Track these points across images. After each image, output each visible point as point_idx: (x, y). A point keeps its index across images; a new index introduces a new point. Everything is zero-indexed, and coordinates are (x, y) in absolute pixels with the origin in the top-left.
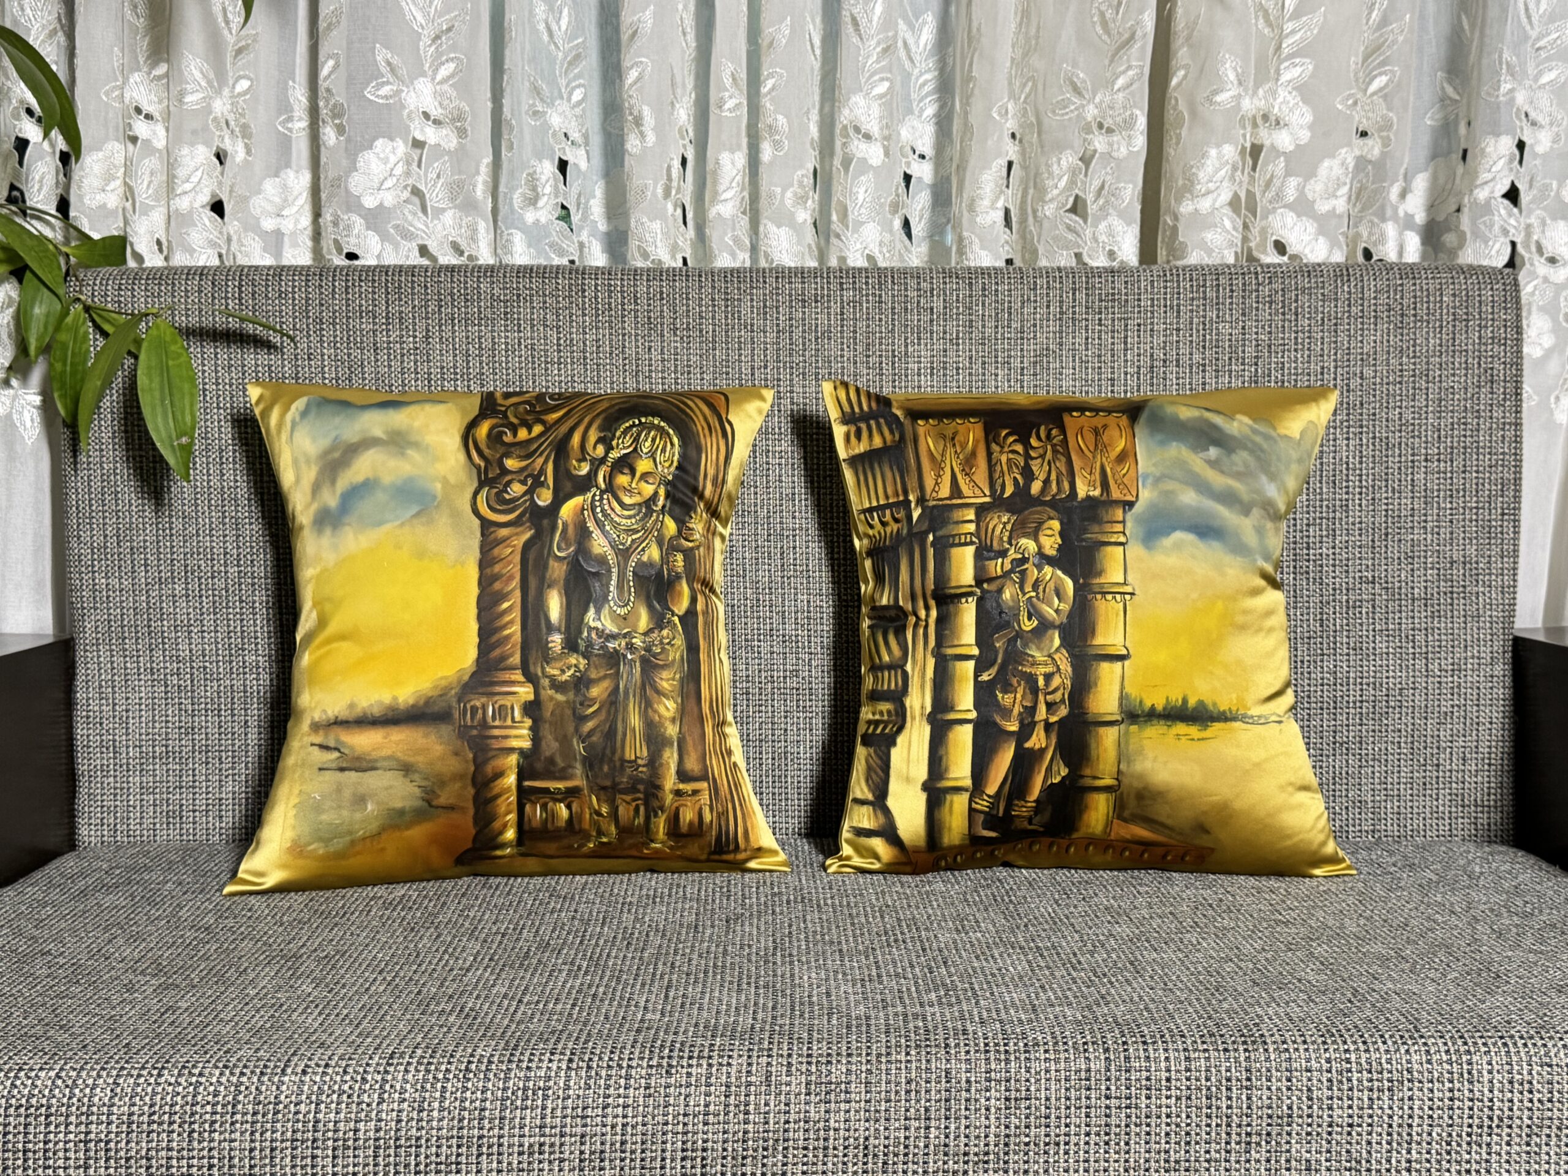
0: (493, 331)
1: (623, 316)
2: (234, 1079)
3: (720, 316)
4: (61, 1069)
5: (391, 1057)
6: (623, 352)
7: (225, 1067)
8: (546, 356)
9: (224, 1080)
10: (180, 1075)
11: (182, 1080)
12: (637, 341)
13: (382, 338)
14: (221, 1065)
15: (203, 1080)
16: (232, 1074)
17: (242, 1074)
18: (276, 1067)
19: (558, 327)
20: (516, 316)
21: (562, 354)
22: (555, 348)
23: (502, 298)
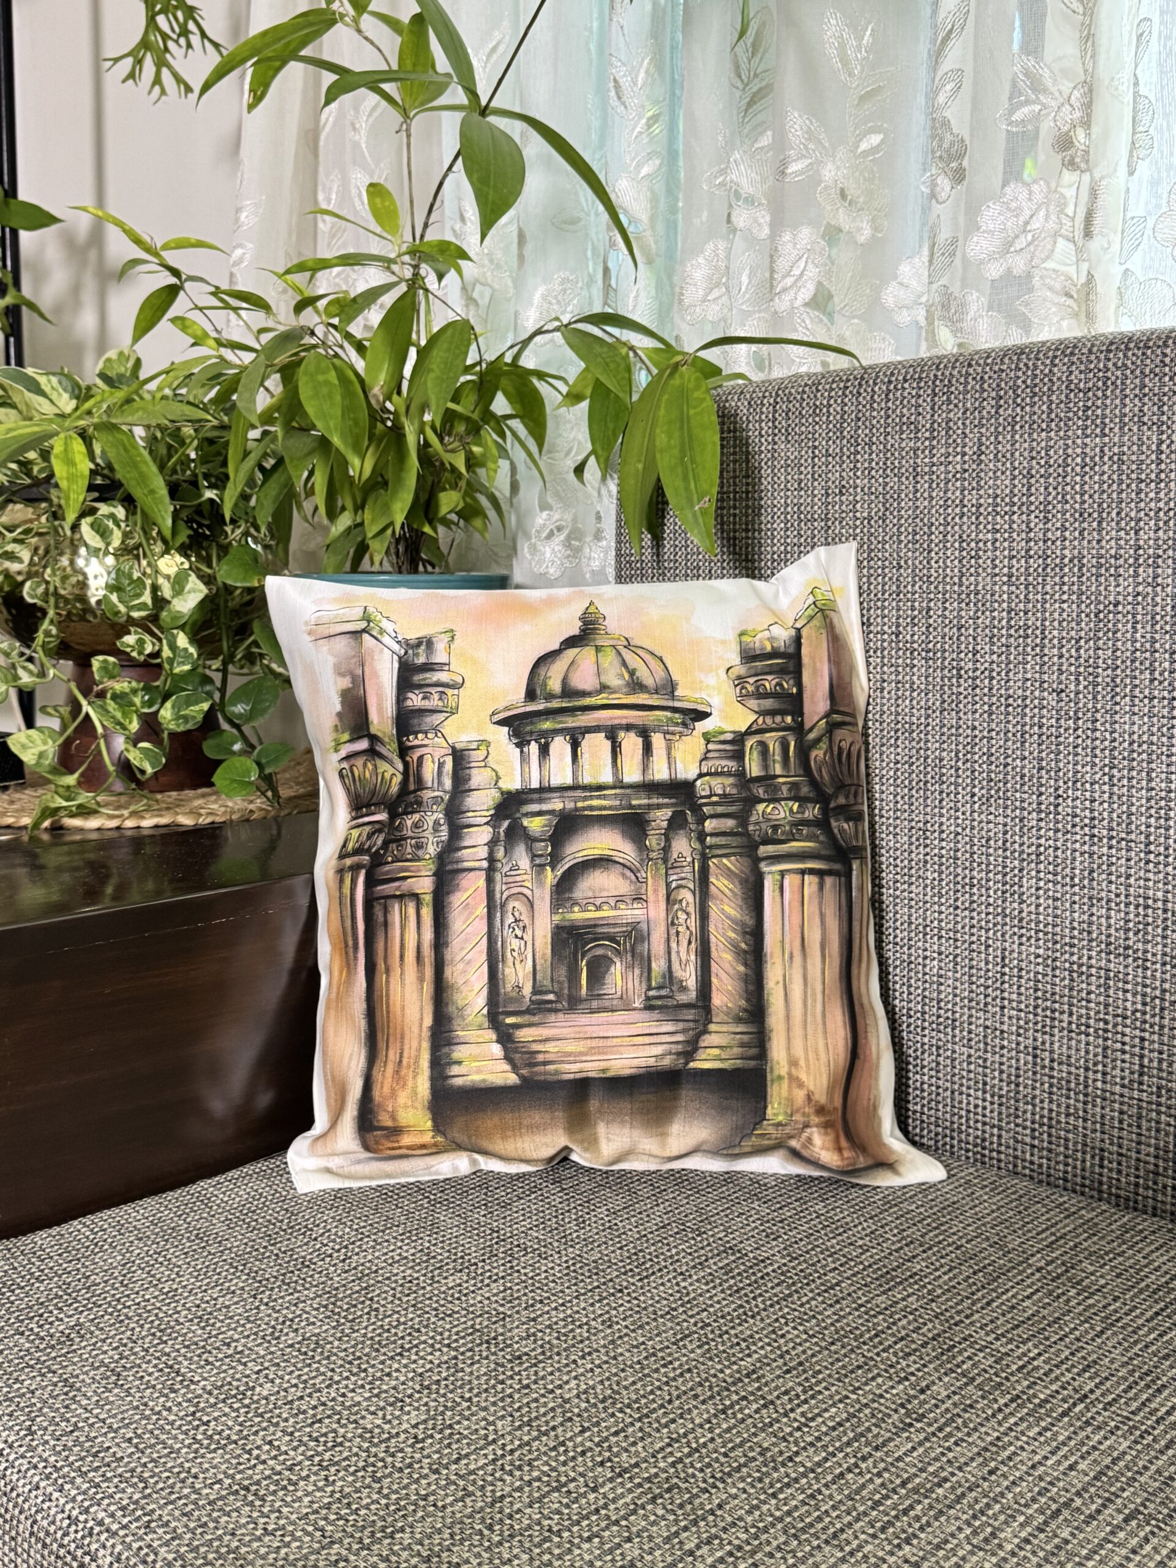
13: (924, 459)
20: (1099, 412)
21: (1163, 466)
22: (1154, 457)
23: (1082, 385)
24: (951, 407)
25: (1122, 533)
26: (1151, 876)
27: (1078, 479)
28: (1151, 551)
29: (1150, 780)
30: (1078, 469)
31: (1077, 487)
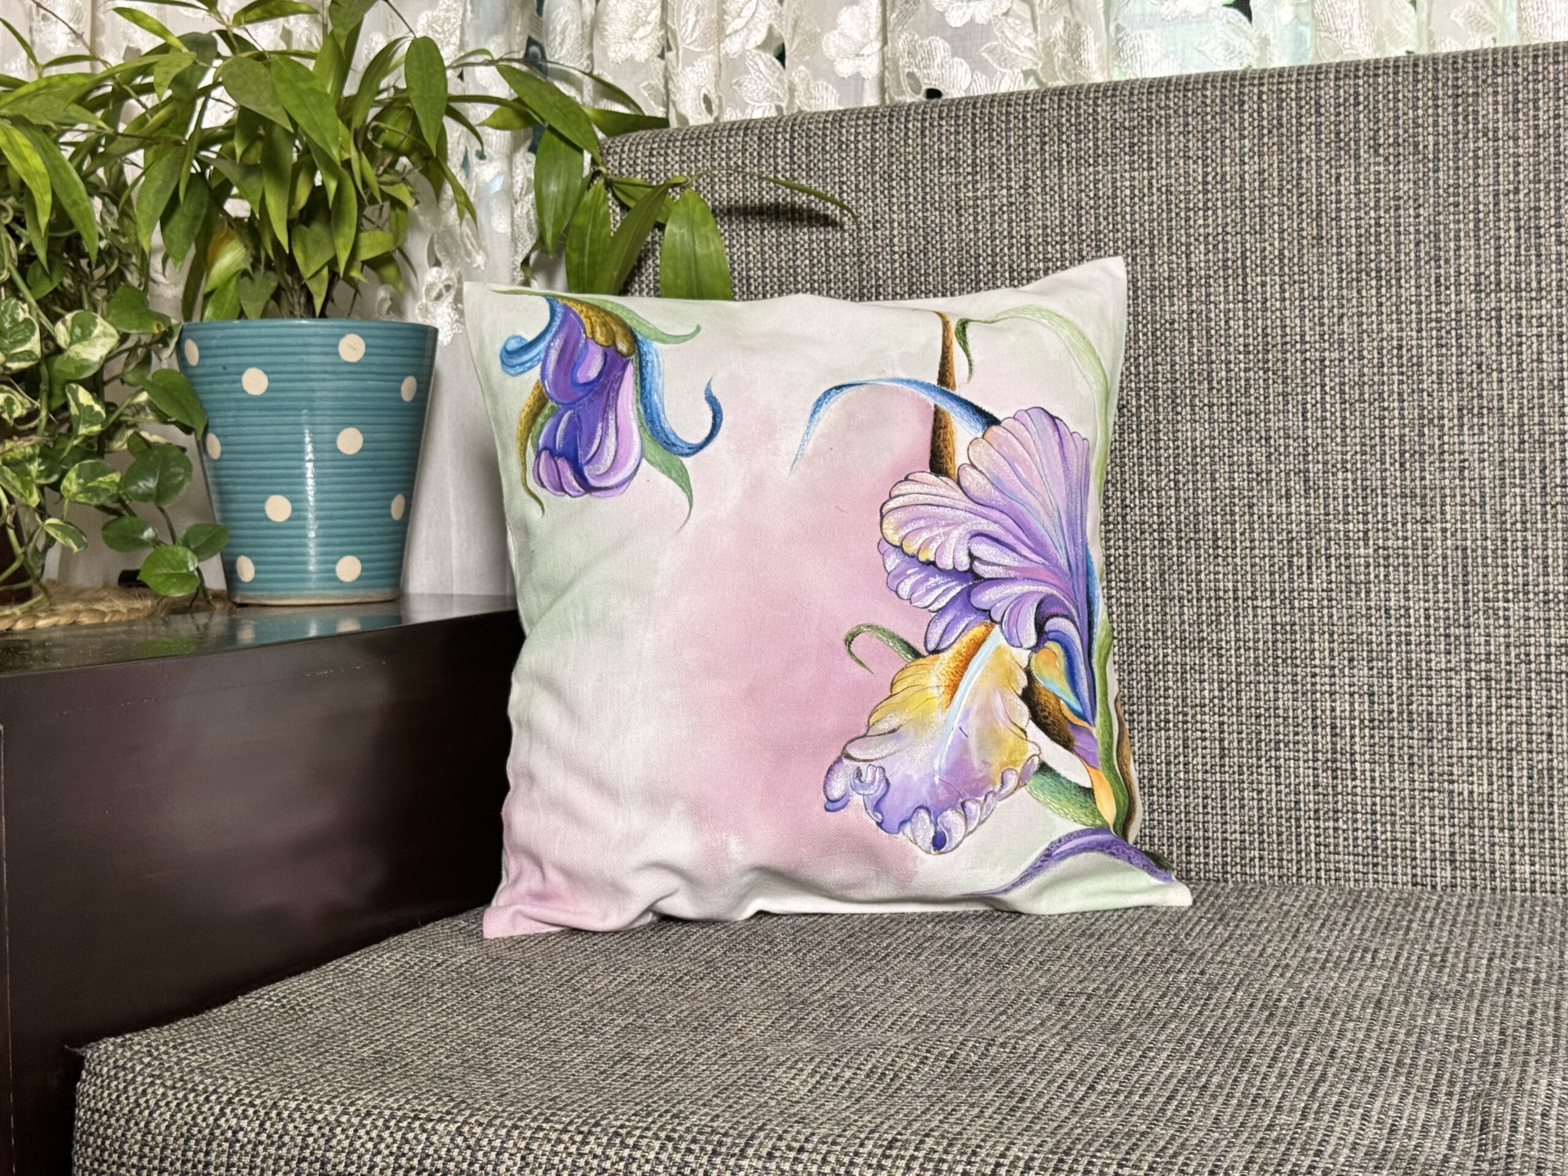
0: (1113, 171)
1: (1299, 134)
2: (677, 1157)
3: (1446, 121)
4: (465, 1122)
5: (890, 1147)
6: (1299, 186)
7: (669, 1138)
8: (1188, 201)
9: (664, 1156)
10: (610, 1144)
11: (611, 1152)
12: (1319, 167)
13: (967, 193)
14: (663, 1135)
15: (637, 1154)
16: (676, 1149)
17: (689, 1151)
18: (734, 1144)
19: (1205, 158)
20: (1145, 148)
21: (1210, 196)
22: (1200, 187)
23: (1127, 124)
24: (994, 143)
25: (1174, 258)
26: (1221, 569)
27: (1128, 209)
28: (1203, 273)
29: (1214, 480)
30: (1128, 200)
31: (1128, 217)
